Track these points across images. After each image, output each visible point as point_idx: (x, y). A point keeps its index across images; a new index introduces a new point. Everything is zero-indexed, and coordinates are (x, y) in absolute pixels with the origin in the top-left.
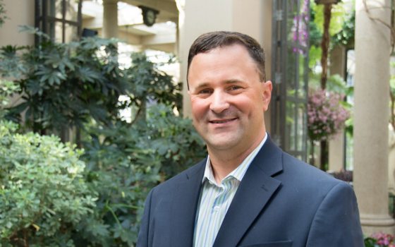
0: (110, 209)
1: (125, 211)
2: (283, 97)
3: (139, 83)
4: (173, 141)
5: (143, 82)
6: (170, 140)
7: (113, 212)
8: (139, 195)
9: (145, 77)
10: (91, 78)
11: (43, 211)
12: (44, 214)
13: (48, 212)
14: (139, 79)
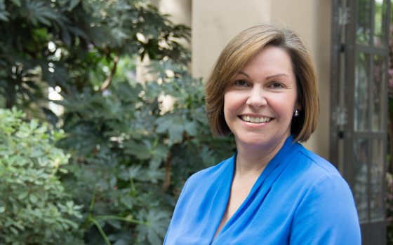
0: (96, 222)
1: (117, 226)
2: (350, 47)
3: (116, 26)
4: (190, 119)
5: (121, 24)
6: (184, 117)
7: (100, 227)
8: (139, 202)
9: (124, 17)
10: (46, 18)
11: (7, 225)
12: (8, 228)
13: (13, 226)
14: (115, 19)
